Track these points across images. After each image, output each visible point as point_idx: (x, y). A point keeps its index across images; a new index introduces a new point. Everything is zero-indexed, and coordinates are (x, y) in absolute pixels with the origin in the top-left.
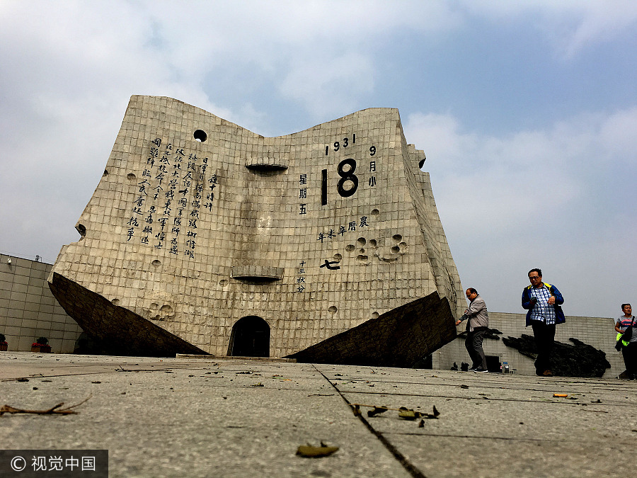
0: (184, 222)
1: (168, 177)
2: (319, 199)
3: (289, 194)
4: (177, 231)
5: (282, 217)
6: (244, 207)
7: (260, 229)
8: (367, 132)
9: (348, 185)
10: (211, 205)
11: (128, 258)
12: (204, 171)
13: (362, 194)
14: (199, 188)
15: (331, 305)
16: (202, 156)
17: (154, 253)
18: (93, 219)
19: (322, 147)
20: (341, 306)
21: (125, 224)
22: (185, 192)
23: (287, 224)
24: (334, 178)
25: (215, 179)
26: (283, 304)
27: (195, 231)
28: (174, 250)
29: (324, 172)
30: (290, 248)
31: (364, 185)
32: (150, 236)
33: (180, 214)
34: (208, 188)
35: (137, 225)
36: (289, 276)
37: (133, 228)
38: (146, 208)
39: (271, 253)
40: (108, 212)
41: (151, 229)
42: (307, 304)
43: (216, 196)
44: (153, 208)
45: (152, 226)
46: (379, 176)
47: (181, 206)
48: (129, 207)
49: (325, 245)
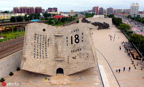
0: (44, 51)
1: (39, 42)
2: (71, 43)
3: (64, 41)
4: (43, 53)
5: (63, 46)
6: (55, 44)
7: (59, 49)
8: (81, 29)
9: (77, 41)
10: (49, 46)
11: (35, 62)
12: (46, 38)
13: (80, 44)
14: (46, 43)
15: (75, 66)
16: (45, 35)
17: (40, 60)
18: (27, 56)
19: (71, 31)
20: (77, 67)
21: (33, 55)
22: (43, 44)
23: (64, 48)
24: (74, 39)
25: (49, 40)
26: (65, 65)
27: (46, 52)
28: (43, 58)
29: (72, 37)
30: (65, 53)
31: (80, 41)
32: (38, 56)
34: (47, 42)
35: (35, 55)
36: (66, 59)
38: (36, 50)
39: (62, 54)
40: (29, 53)
42: (70, 66)
43: (49, 43)
44: (38, 50)
45: (38, 54)
46: (84, 40)
47: (43, 48)
48: (33, 51)
49: (73, 53)
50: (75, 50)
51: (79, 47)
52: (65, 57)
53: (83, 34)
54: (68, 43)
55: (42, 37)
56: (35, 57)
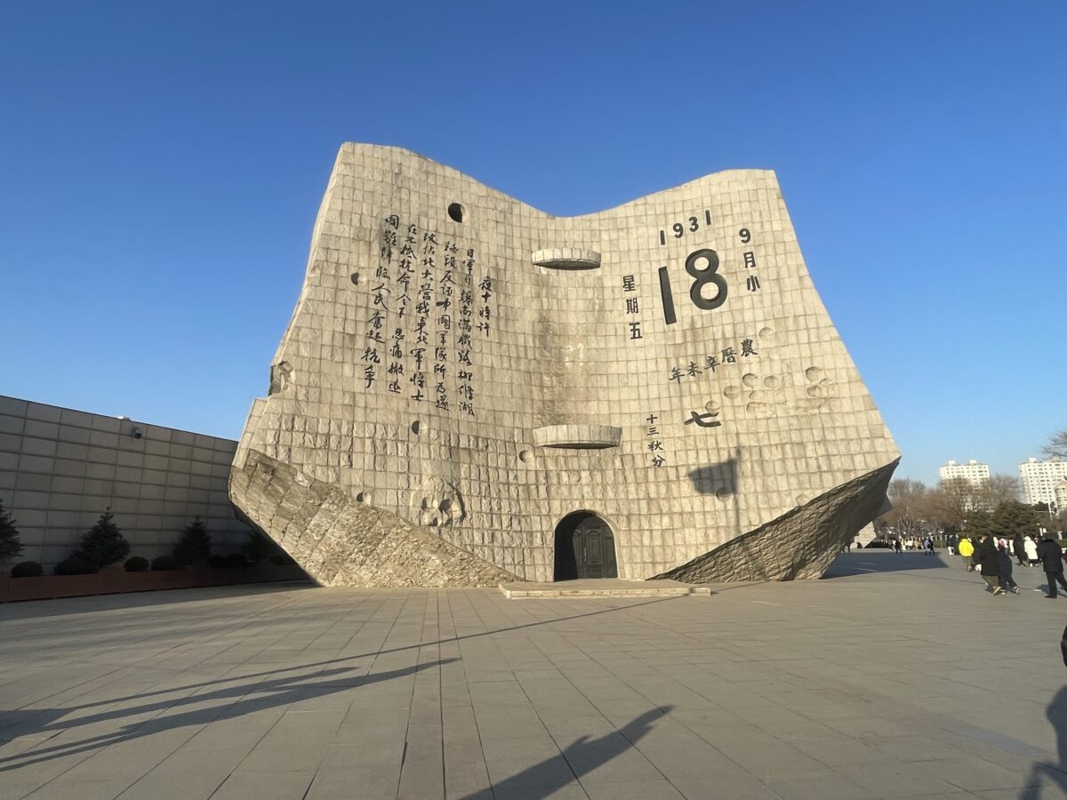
0: (452, 354)
1: (417, 279)
2: (660, 313)
3: (608, 307)
4: (442, 370)
5: (602, 344)
6: (539, 327)
7: (569, 365)
9: (709, 291)
10: (487, 327)
11: (372, 417)
12: (470, 269)
13: (736, 305)
14: (468, 298)
15: (718, 486)
16: (464, 245)
17: (411, 409)
18: (305, 351)
19: (654, 232)
21: (358, 360)
22: (446, 304)
23: (612, 356)
24: (681, 283)
25: (487, 284)
26: (632, 488)
27: (468, 370)
28: (442, 403)
29: (663, 271)
30: (625, 394)
31: (738, 290)
32: (403, 379)
33: (443, 342)
34: (479, 298)
35: (378, 362)
36: (633, 441)
37: (371, 367)
40: (327, 339)
41: (401, 368)
43: (493, 312)
44: (399, 331)
45: (401, 361)
46: (764, 275)
47: (442, 327)
48: (362, 330)
49: (685, 387)
50: (702, 363)
51: (729, 334)
52: (625, 423)
53: (745, 234)
54: (637, 318)
55: (440, 251)
56: (370, 378)
